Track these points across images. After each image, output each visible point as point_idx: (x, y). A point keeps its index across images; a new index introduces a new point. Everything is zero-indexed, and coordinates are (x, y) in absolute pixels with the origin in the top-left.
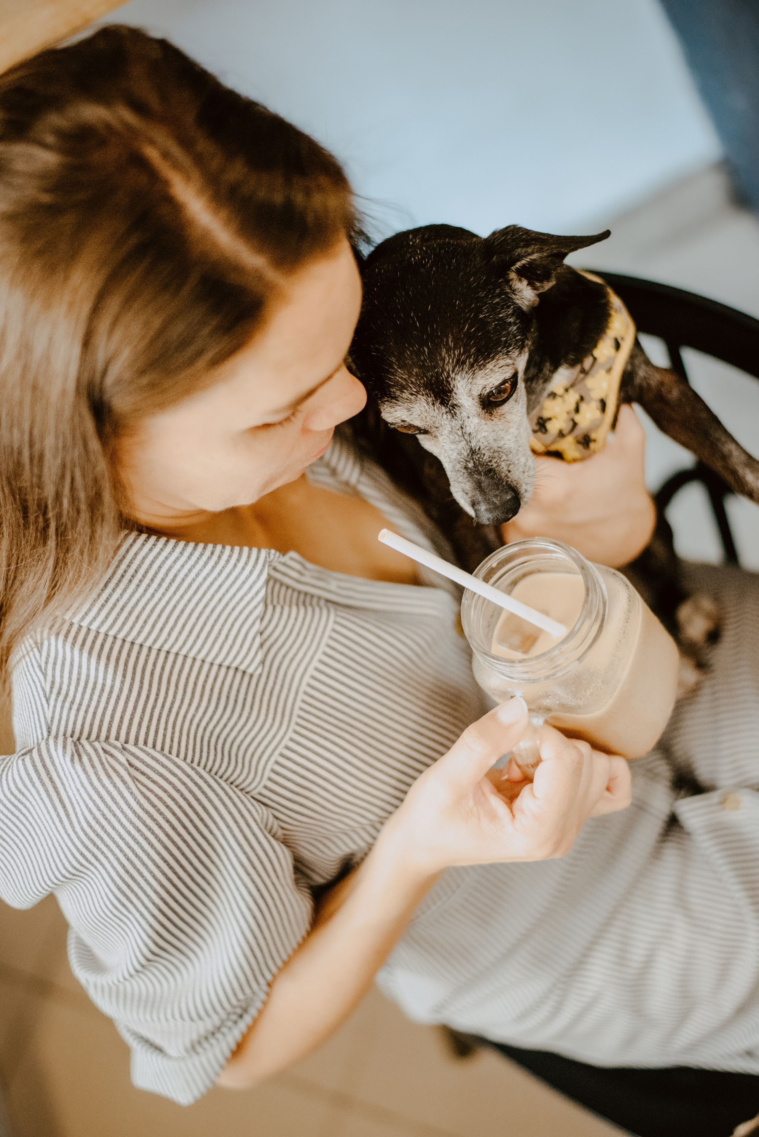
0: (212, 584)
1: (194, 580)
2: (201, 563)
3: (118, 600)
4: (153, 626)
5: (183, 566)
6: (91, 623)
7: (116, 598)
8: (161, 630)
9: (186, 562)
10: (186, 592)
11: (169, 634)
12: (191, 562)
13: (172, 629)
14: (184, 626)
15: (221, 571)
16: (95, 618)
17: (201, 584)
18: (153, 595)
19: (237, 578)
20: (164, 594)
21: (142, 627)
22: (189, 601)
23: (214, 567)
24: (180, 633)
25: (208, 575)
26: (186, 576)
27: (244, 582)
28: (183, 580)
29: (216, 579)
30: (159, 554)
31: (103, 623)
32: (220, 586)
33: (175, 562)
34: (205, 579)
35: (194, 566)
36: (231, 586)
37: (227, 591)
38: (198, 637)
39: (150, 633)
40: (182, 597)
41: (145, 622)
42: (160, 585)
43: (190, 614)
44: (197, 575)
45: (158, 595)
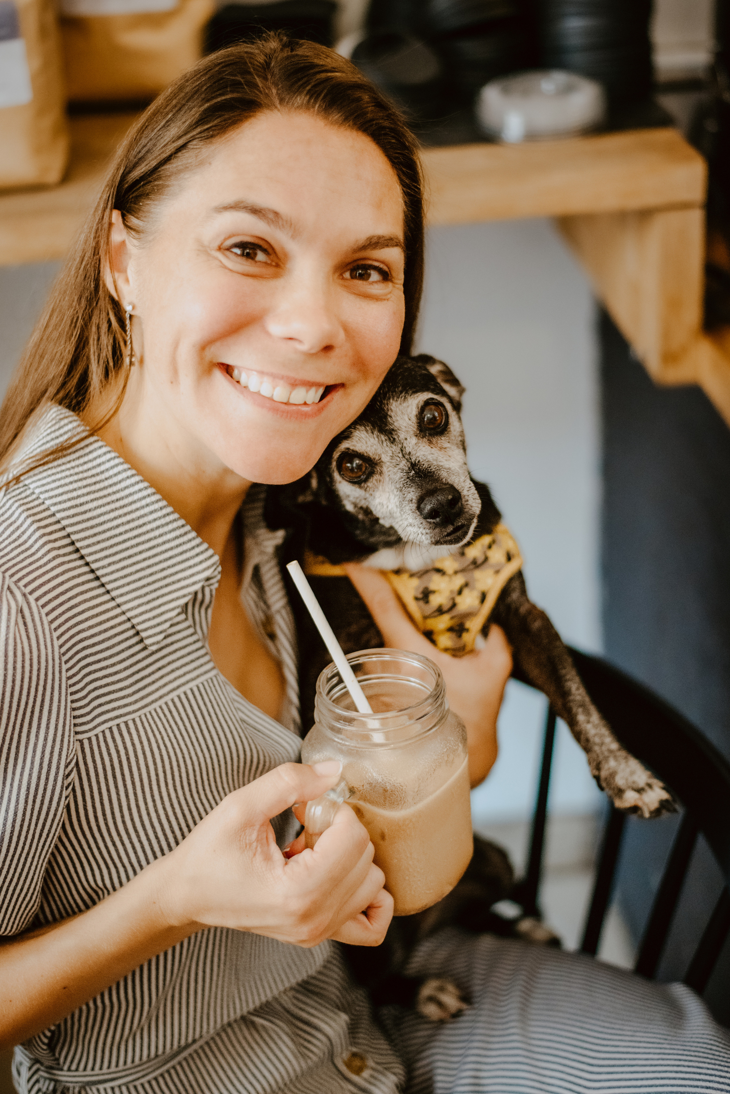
0: (166, 551)
1: (155, 538)
2: (170, 527)
3: (90, 510)
4: (102, 550)
5: (155, 520)
6: (59, 511)
7: (90, 508)
8: (106, 557)
9: (160, 518)
10: (143, 543)
11: (109, 565)
12: (163, 521)
13: (114, 563)
15: (180, 545)
16: (64, 510)
17: (158, 545)
18: (118, 526)
19: (187, 560)
20: (126, 532)
21: (94, 544)
23: (177, 537)
24: (118, 570)
25: (169, 541)
26: (152, 530)
27: (190, 567)
28: (148, 532)
29: (172, 549)
30: (144, 498)
31: (68, 517)
32: (171, 558)
33: (151, 512)
34: (164, 543)
35: (163, 526)
36: (179, 563)
37: (174, 565)
38: (128, 584)
39: (96, 552)
40: (138, 545)
42: (128, 522)
44: (161, 535)
45: (122, 529)
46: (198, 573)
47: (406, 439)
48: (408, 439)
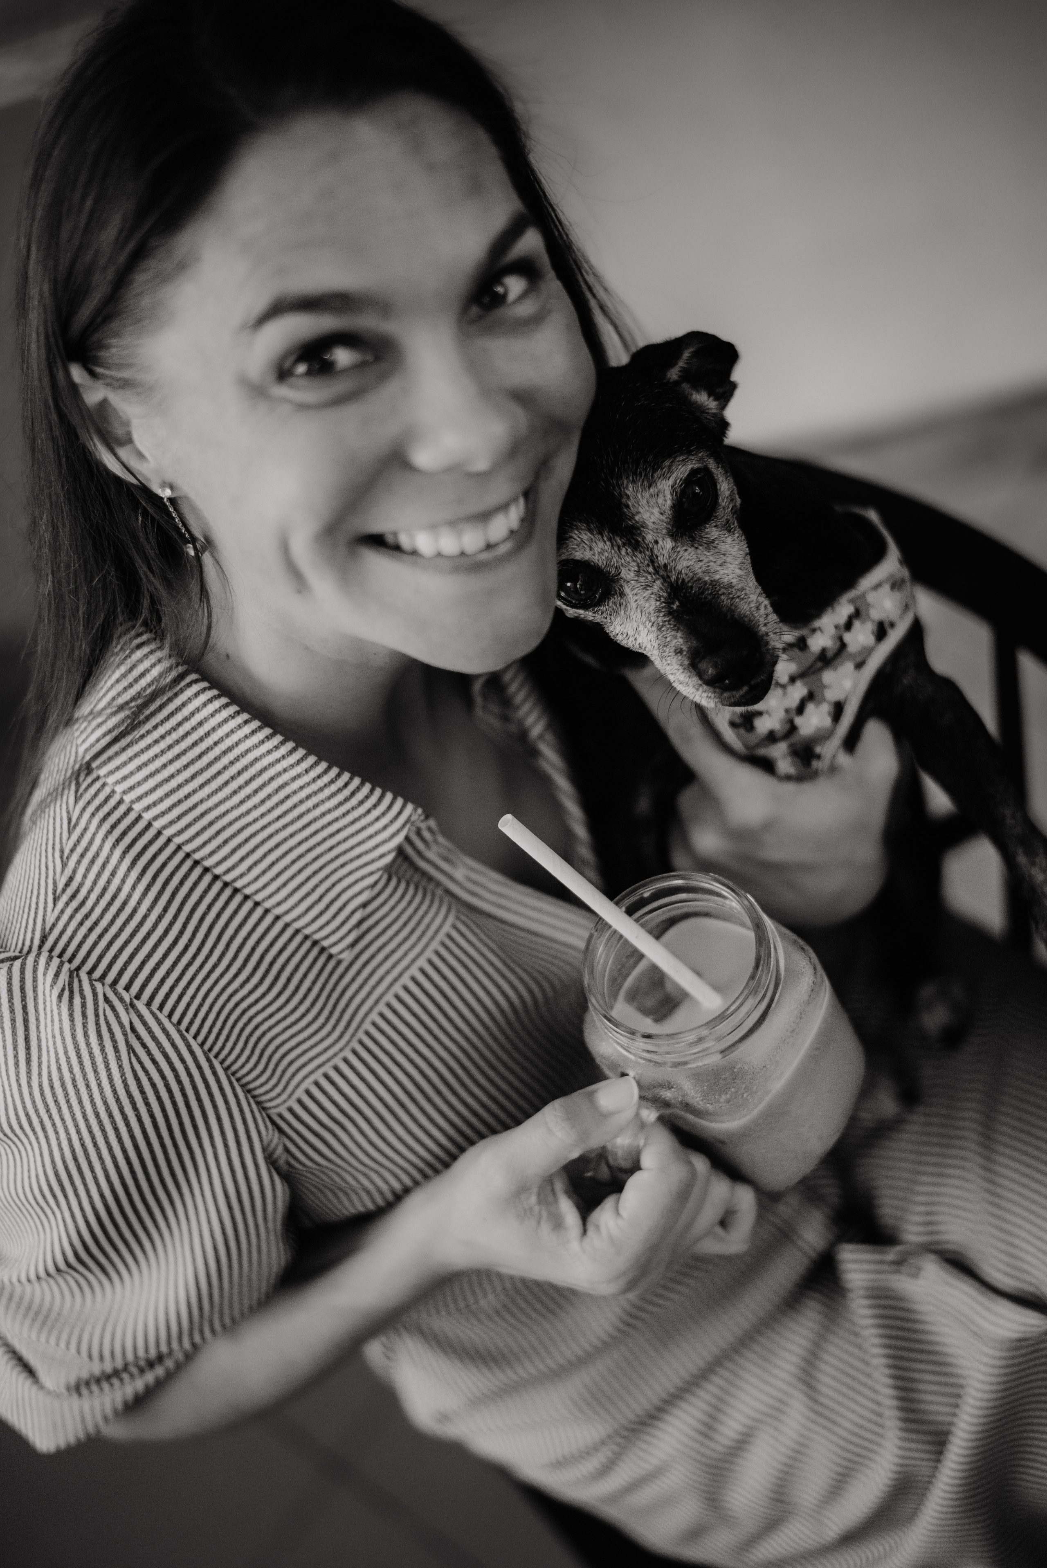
0: (330, 824)
1: (308, 811)
2: (327, 792)
3: (202, 801)
4: (234, 851)
5: (302, 788)
6: (156, 818)
7: (201, 798)
8: (242, 860)
9: (308, 784)
10: (292, 822)
11: (250, 869)
12: (314, 787)
13: (256, 864)
14: (273, 864)
15: (348, 812)
16: (163, 814)
17: (315, 820)
18: (248, 812)
19: (364, 828)
20: (263, 815)
21: (219, 847)
22: (292, 835)
23: (341, 804)
24: (264, 872)
25: (329, 811)
26: (301, 802)
27: (370, 837)
28: (295, 806)
29: (337, 820)
30: (278, 761)
31: (172, 823)
32: (338, 831)
33: (294, 779)
34: (323, 815)
35: (315, 793)
36: (353, 835)
37: (345, 840)
38: (285, 885)
39: (225, 859)
40: (285, 827)
41: (226, 842)
42: (263, 802)
43: (286, 853)
44: (316, 806)
45: (255, 814)
46: (384, 842)
47: (656, 542)
48: (661, 543)
